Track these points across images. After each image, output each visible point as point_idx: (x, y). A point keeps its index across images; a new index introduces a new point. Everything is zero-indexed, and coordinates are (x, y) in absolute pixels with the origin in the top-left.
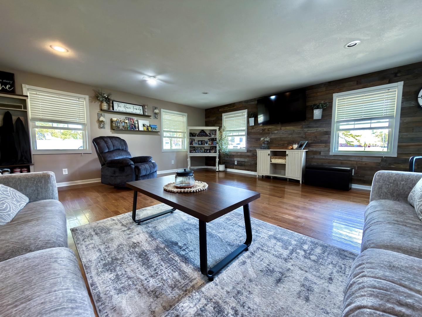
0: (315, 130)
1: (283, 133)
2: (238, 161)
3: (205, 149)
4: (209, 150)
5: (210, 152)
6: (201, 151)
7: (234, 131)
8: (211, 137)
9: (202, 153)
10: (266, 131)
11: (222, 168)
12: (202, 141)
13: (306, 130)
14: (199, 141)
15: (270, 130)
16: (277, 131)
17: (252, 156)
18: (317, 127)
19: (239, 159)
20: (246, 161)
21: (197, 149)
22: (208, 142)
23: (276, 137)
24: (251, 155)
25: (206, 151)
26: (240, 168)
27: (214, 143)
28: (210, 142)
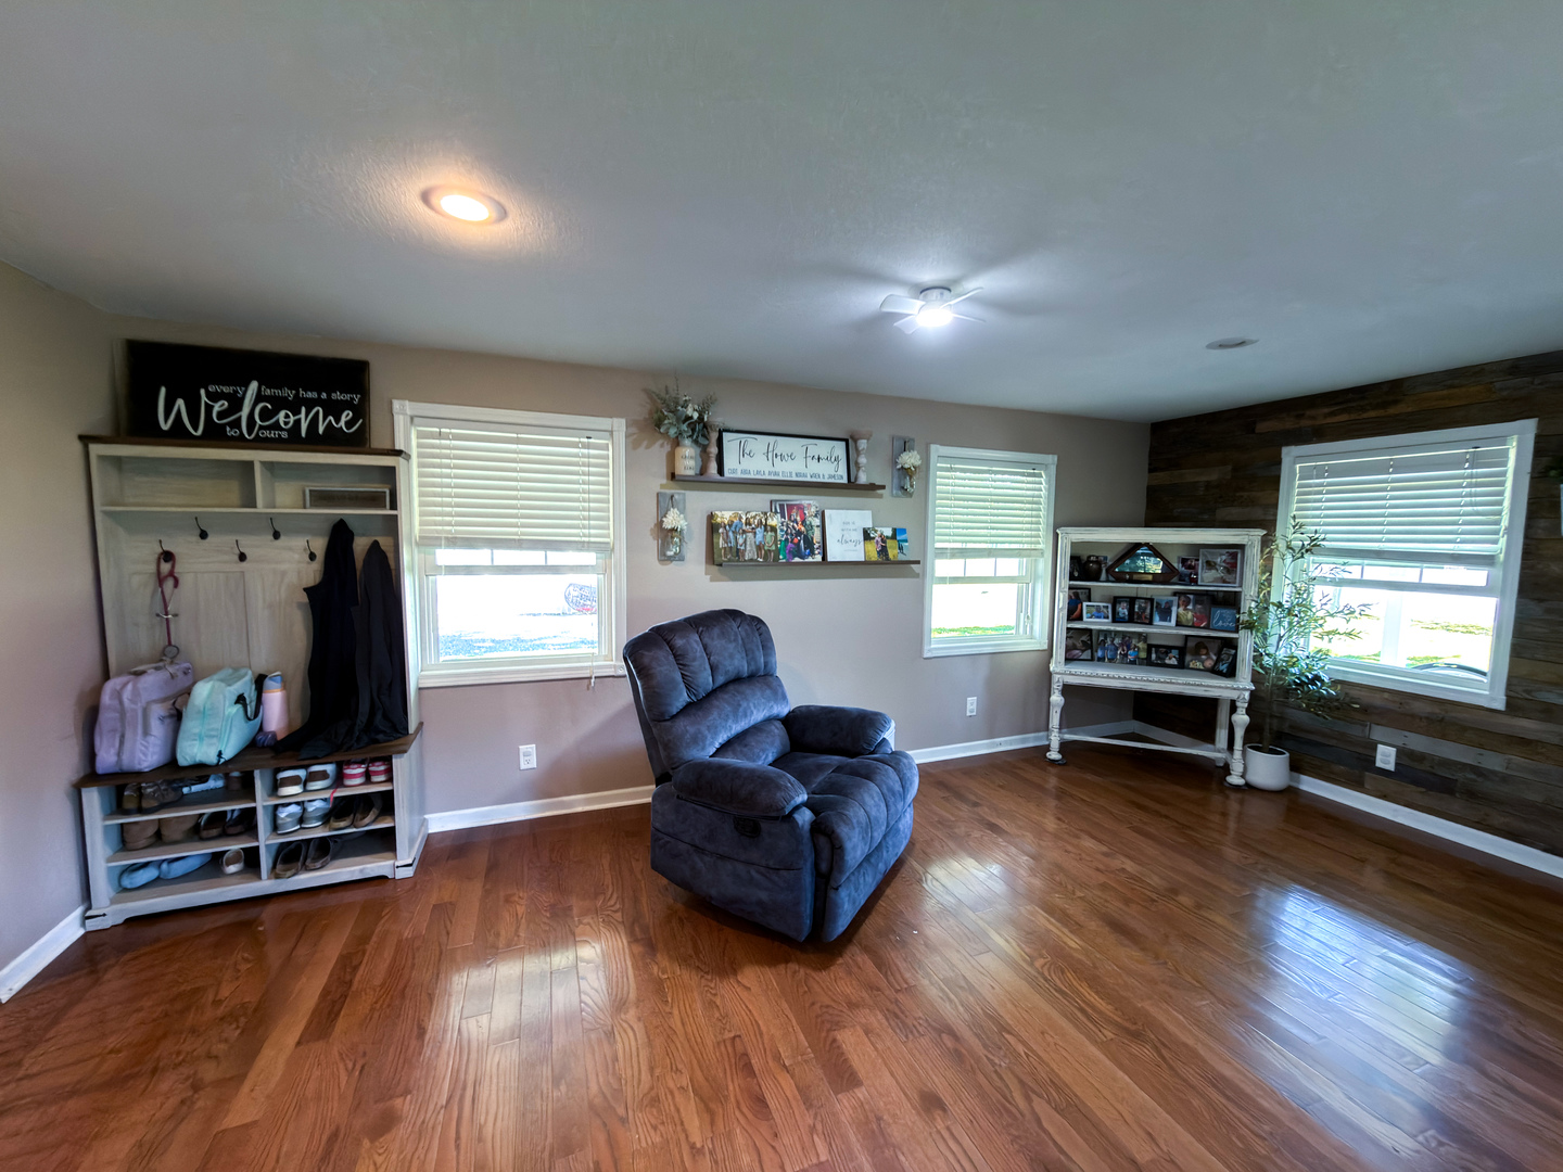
2: (1403, 754)
3: (1150, 647)
4: (1175, 653)
5: (1182, 665)
6: (1126, 655)
8: (1195, 582)
9: (1133, 663)
11: (1267, 770)
12: (1132, 601)
14: (1116, 601)
19: (1418, 743)
20: (1498, 768)
21: (1104, 642)
22: (1174, 609)
24: (1548, 739)
25: (1155, 655)
26: (1424, 802)
27: (1222, 618)
28: (1190, 607)
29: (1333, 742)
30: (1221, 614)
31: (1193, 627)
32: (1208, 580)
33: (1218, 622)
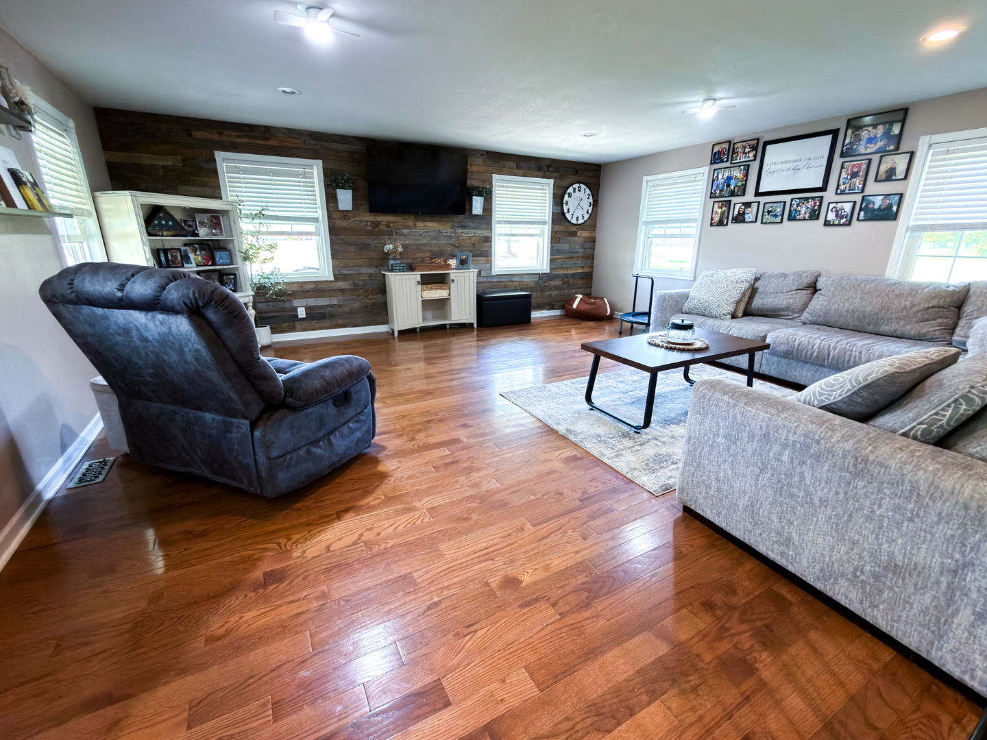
0: (472, 233)
1: (421, 235)
2: (308, 308)
7: (277, 218)
10: (383, 227)
11: (266, 335)
13: (460, 231)
15: (392, 225)
16: (408, 230)
17: (350, 289)
18: (474, 228)
19: (312, 302)
20: (336, 303)
22: (191, 255)
23: (407, 242)
24: (348, 287)
26: (317, 325)
27: (221, 258)
28: (198, 253)
29: (279, 314)
30: (220, 256)
31: (204, 265)
32: (203, 233)
33: (219, 261)
